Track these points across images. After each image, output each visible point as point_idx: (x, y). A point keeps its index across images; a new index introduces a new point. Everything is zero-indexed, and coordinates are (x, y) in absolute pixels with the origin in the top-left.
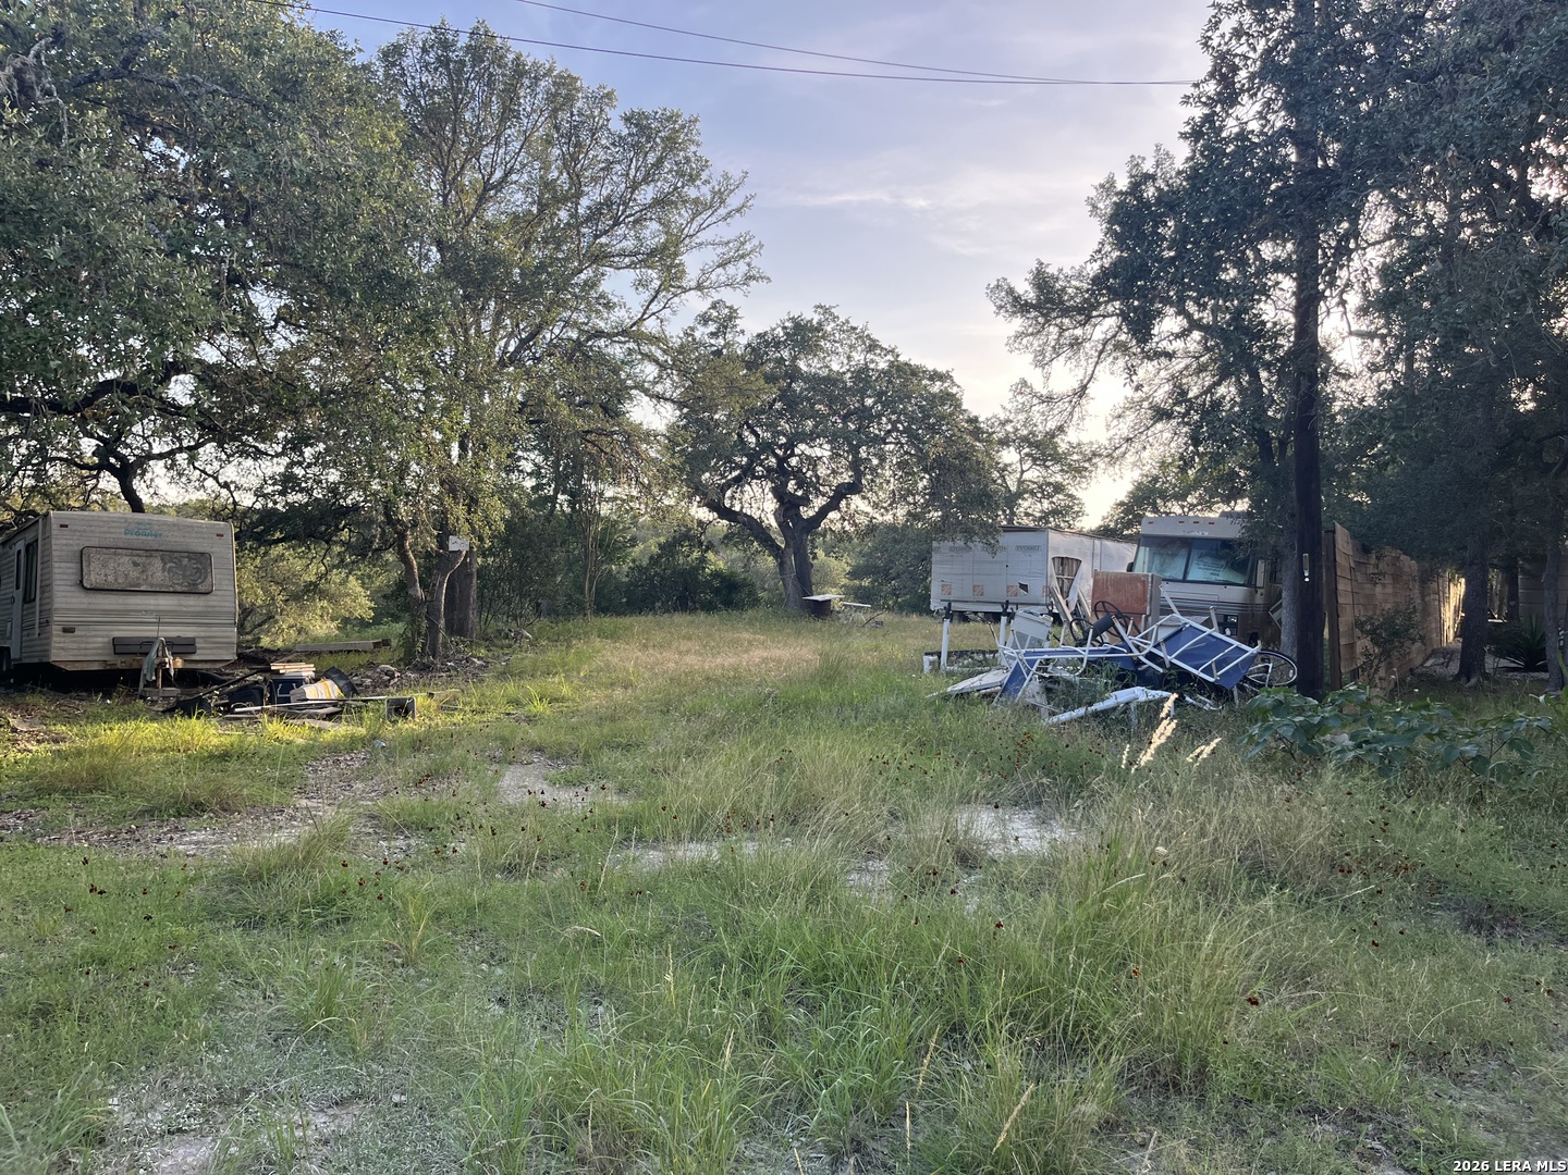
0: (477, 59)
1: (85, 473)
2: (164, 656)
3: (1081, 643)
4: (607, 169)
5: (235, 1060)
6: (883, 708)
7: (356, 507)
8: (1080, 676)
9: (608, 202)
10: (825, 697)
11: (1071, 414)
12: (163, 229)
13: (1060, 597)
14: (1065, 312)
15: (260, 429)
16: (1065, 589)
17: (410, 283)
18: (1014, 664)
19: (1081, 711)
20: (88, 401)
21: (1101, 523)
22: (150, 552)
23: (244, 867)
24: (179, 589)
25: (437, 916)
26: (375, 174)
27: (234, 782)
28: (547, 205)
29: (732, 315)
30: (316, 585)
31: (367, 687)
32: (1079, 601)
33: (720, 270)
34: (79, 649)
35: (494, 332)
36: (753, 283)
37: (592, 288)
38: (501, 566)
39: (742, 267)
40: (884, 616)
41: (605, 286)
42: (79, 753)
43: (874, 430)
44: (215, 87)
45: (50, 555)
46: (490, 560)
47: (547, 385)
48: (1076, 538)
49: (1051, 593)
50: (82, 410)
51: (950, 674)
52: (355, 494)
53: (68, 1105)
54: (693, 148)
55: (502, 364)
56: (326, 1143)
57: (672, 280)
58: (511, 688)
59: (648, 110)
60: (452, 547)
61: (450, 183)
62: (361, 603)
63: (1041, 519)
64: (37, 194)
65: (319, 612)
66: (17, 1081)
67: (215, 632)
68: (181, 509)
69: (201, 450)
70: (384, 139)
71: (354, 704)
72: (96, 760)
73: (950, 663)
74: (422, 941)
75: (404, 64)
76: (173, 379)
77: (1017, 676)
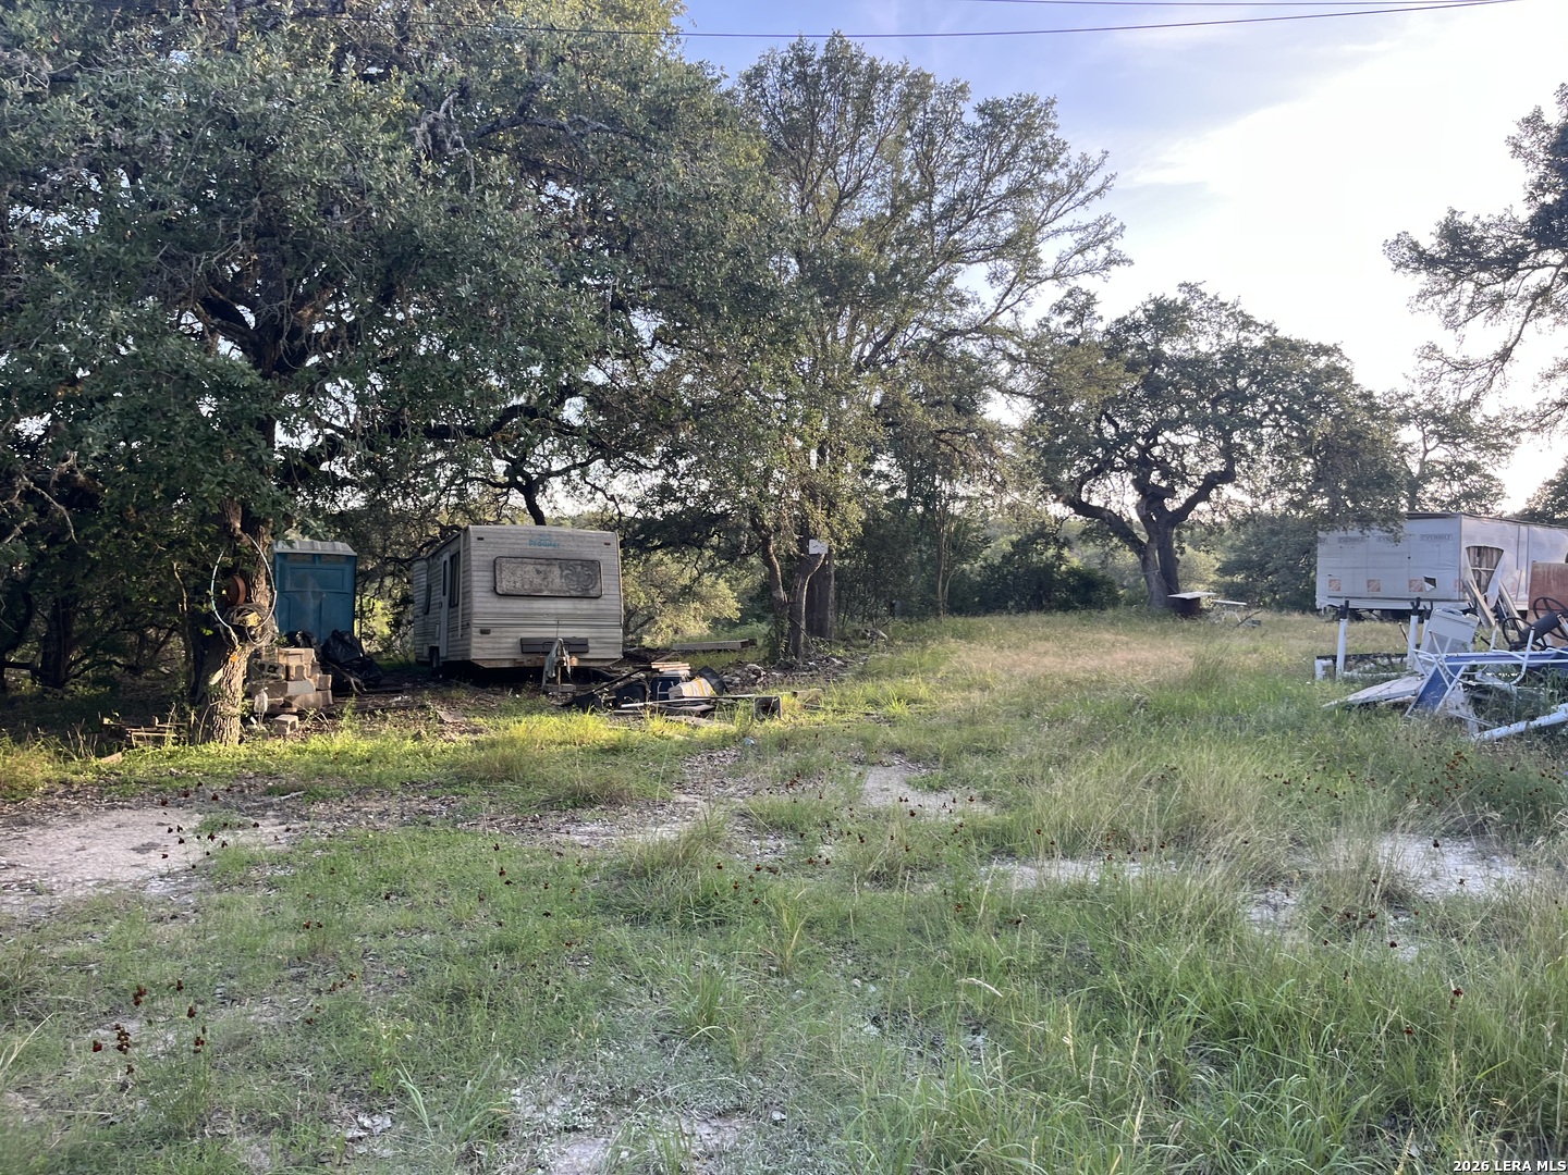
0: (833, 70)
1: (498, 490)
2: (563, 655)
3: (1517, 647)
4: (961, 163)
5: (626, 1058)
6: (1271, 718)
7: (724, 515)
8: (1518, 684)
9: (962, 197)
10: (1201, 703)
11: (1491, 381)
12: (556, 263)
13: (1476, 591)
14: (1485, 266)
15: (640, 445)
16: (1483, 582)
17: (773, 293)
18: (1432, 671)
19: (1521, 726)
20: (498, 426)
21: (1526, 506)
22: (549, 561)
23: (630, 862)
24: (574, 593)
25: (809, 926)
26: (740, 189)
27: (621, 775)
28: (901, 207)
29: (1091, 299)
30: (690, 588)
31: (736, 685)
32: (1501, 597)
33: (1079, 257)
34: (494, 649)
35: (850, 338)
36: (1114, 268)
37: (945, 285)
38: (857, 568)
39: (1102, 251)
40: (1262, 615)
41: (959, 283)
42: (493, 744)
43: (1248, 412)
44: (599, 124)
45: (470, 565)
46: (847, 561)
47: (902, 386)
48: (1497, 524)
49: (1465, 588)
50: (493, 432)
51: (1350, 681)
52: (723, 502)
53: (477, 1095)
54: (1050, 132)
55: (859, 369)
56: (711, 1157)
57: (1028, 272)
58: (869, 688)
59: (1003, 97)
60: (812, 551)
61: (808, 197)
62: (728, 603)
63: (1450, 503)
64: (451, 239)
65: (692, 613)
66: (433, 1067)
67: (605, 633)
68: (574, 521)
69: (591, 466)
70: (749, 157)
71: (725, 702)
72: (508, 750)
73: (1348, 668)
74: (796, 950)
75: (765, 86)
76: (567, 402)
77: (1436, 684)
